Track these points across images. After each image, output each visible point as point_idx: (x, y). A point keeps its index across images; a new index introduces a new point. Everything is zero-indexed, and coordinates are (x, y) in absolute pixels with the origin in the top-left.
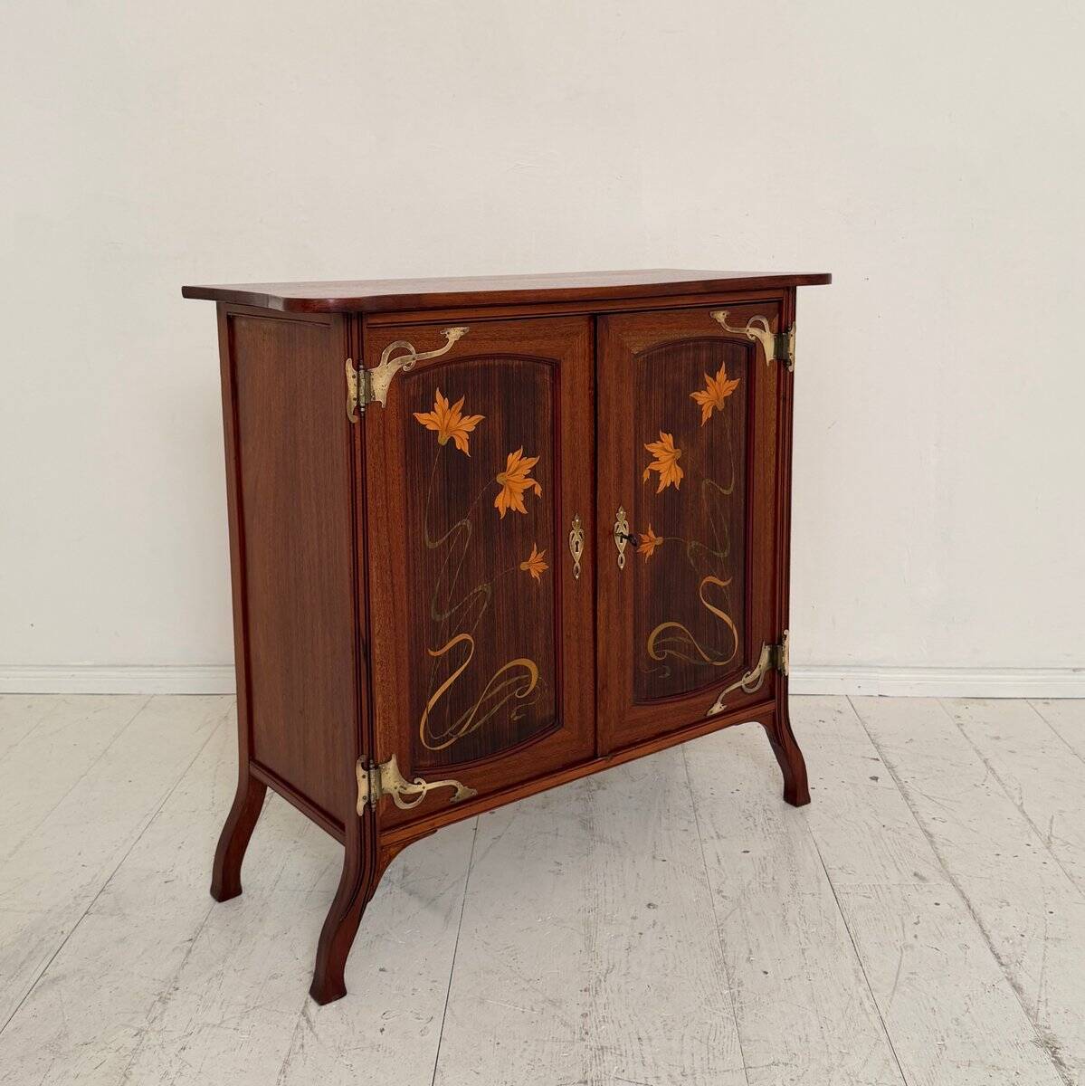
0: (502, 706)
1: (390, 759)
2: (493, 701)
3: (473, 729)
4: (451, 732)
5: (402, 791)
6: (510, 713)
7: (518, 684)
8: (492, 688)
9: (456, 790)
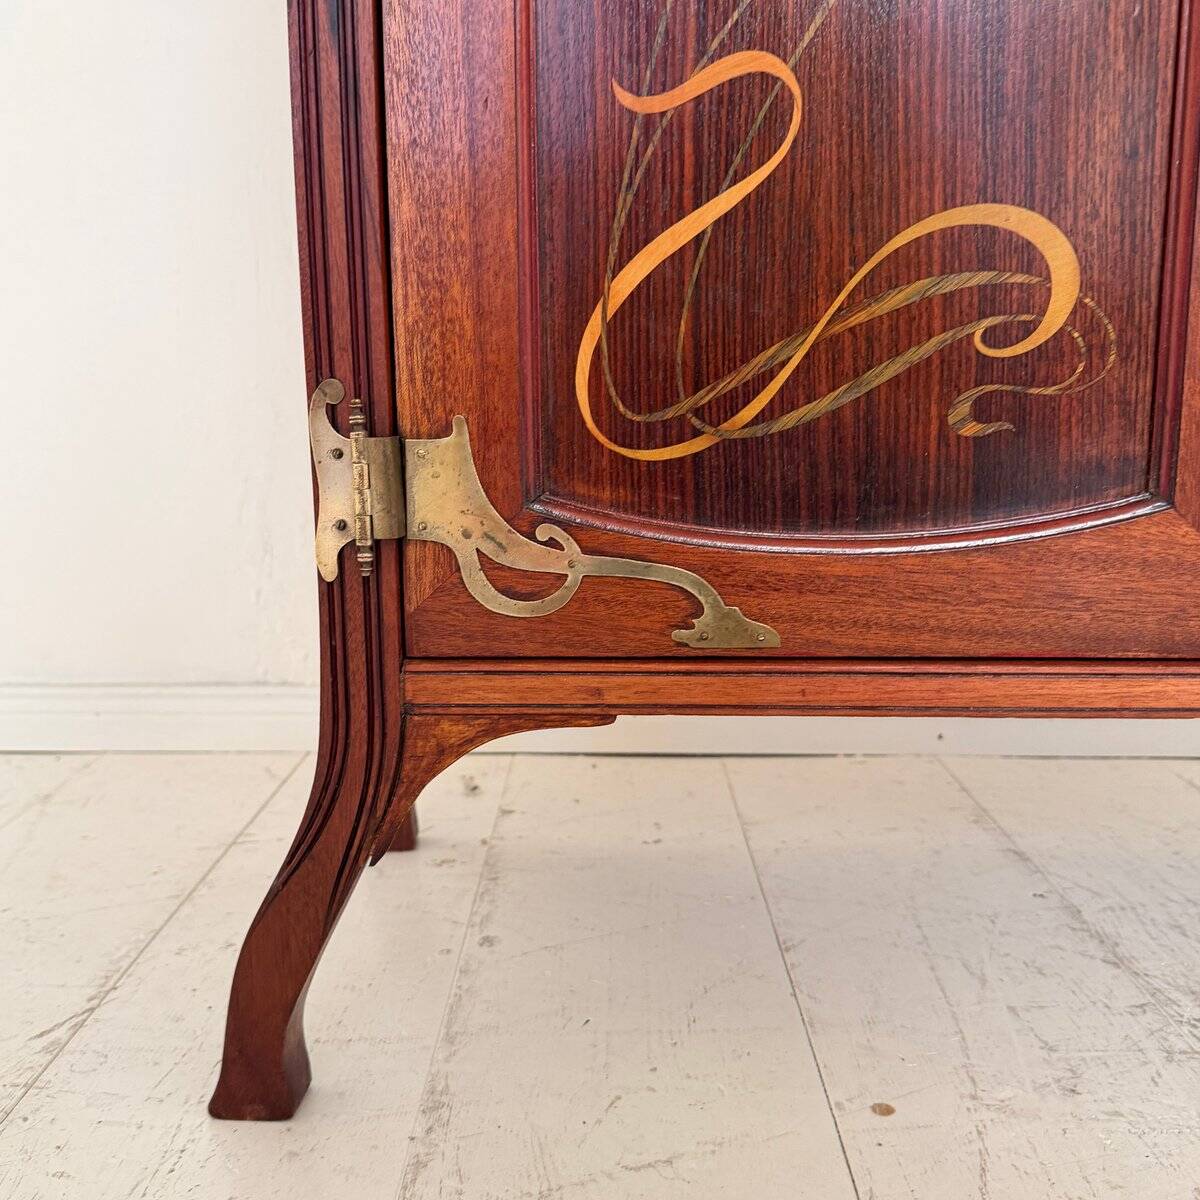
0: (912, 371)
1: (446, 431)
2: (872, 343)
3: (788, 421)
4: (698, 412)
5: (488, 549)
6: (947, 403)
7: (988, 300)
8: (871, 289)
9: (698, 610)
